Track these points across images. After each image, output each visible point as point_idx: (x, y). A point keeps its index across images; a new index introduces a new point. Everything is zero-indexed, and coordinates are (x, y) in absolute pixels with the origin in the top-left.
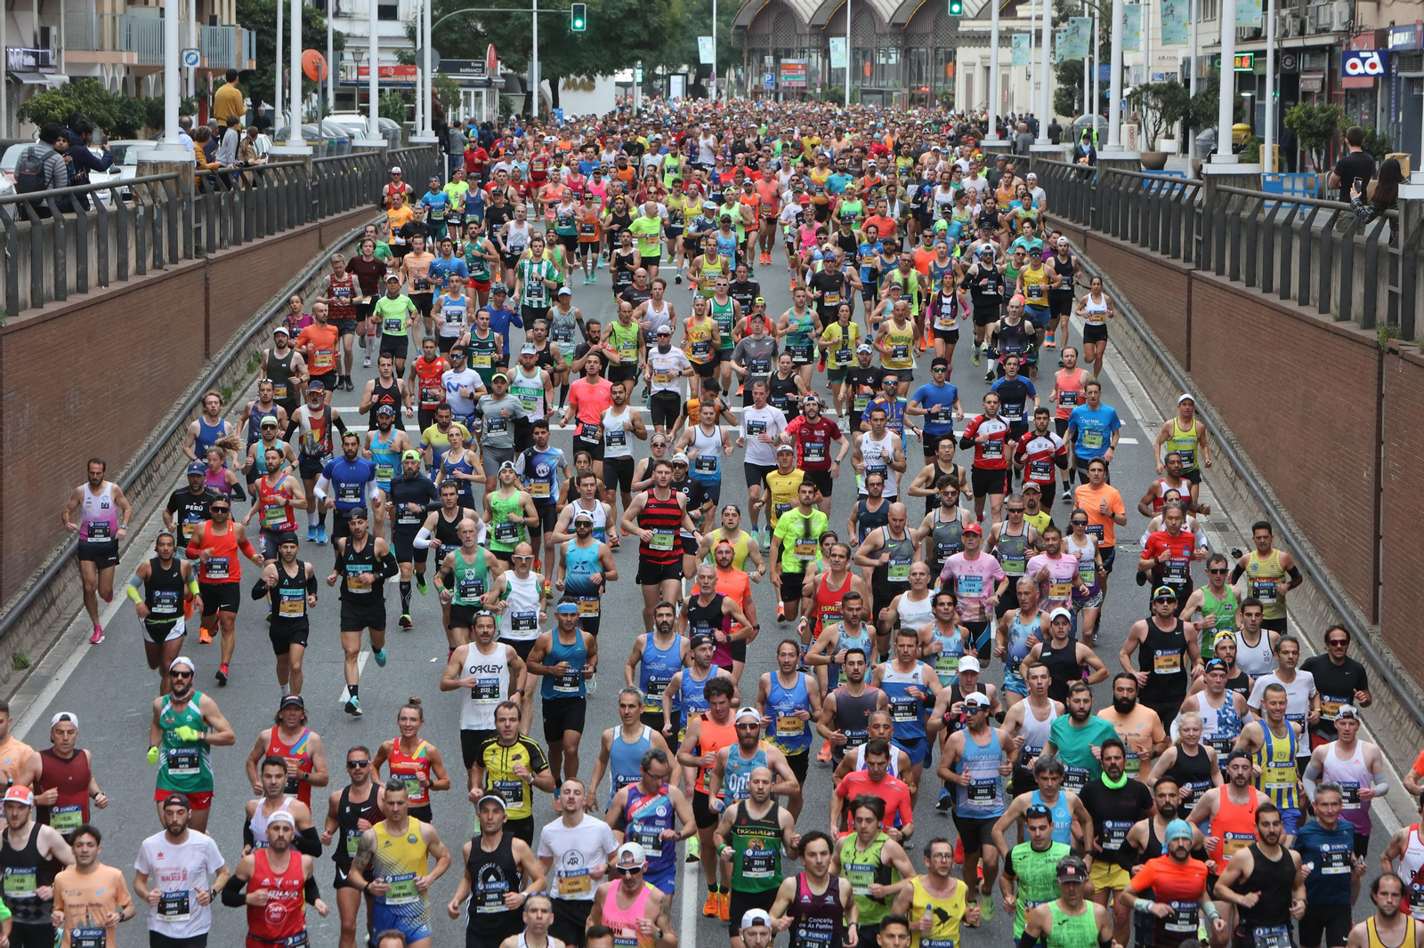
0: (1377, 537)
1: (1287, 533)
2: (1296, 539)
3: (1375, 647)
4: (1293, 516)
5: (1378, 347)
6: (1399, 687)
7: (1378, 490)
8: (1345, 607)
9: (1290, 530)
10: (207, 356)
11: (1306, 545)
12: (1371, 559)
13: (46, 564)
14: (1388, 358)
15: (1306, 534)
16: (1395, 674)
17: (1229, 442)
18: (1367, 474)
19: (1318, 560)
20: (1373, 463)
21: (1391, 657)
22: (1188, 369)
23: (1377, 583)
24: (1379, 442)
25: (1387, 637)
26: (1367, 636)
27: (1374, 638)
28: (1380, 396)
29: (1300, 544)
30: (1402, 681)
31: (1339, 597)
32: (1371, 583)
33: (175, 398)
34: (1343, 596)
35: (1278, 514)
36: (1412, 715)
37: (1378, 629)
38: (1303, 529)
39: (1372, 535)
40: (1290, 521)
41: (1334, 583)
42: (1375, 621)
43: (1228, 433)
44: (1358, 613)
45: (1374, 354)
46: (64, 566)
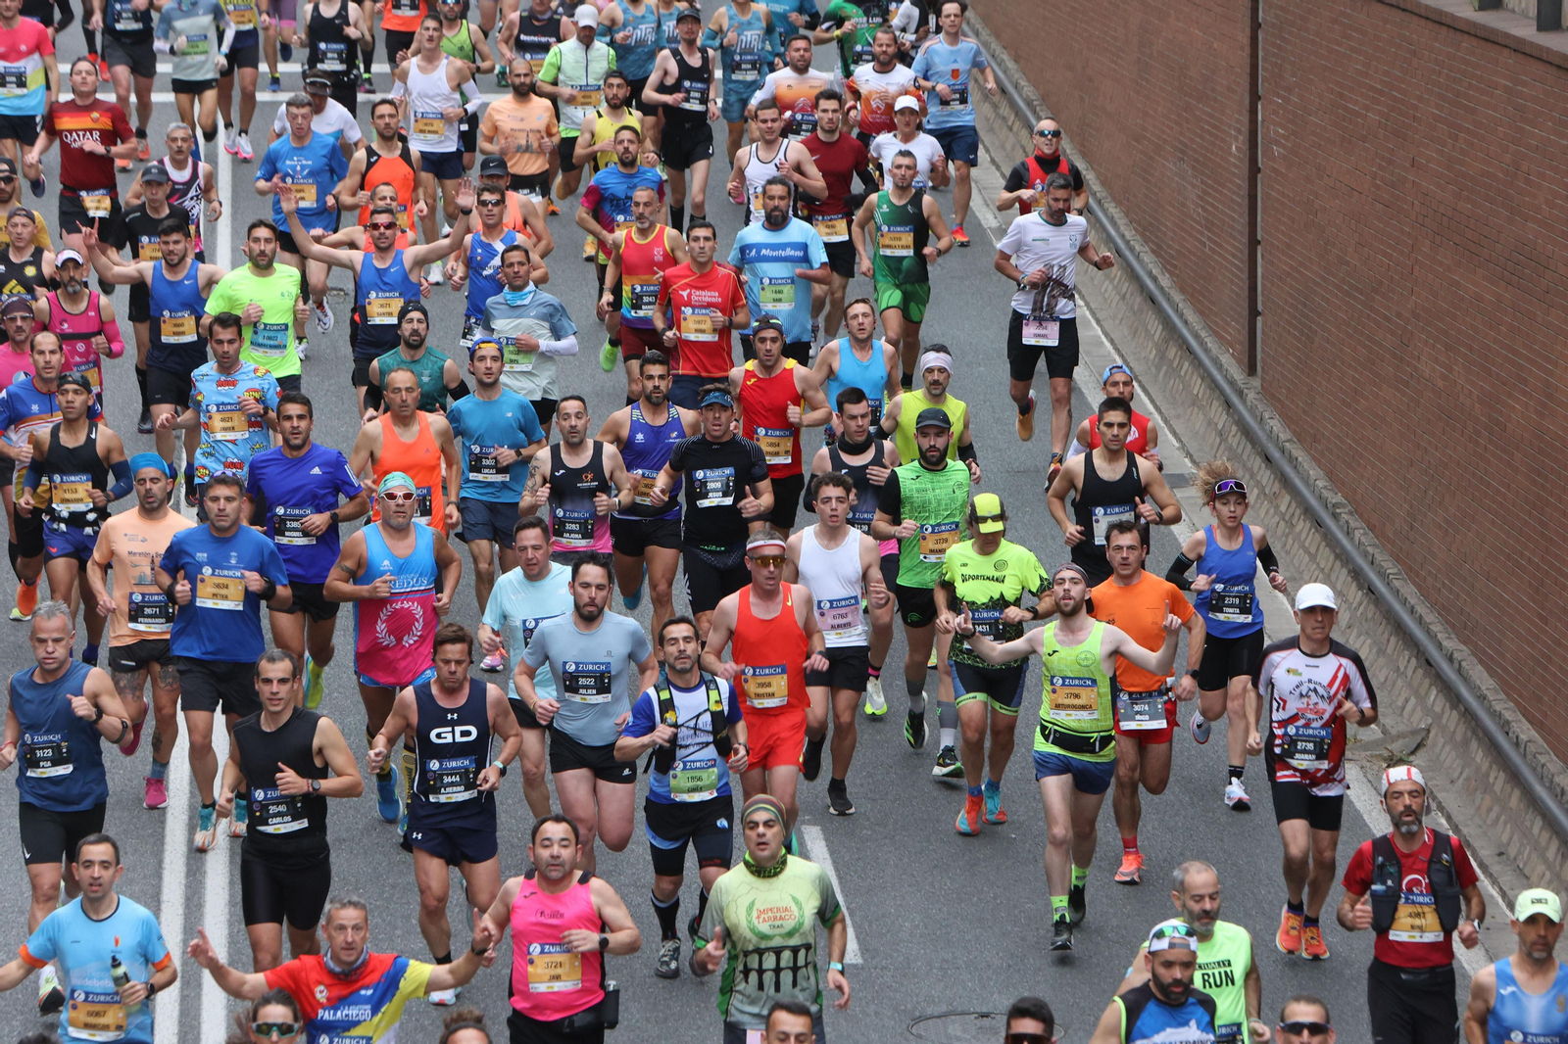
0: (1254, 243)
1: (1119, 241)
2: (1132, 249)
3: (1252, 410)
4: (1127, 215)
6: (1288, 470)
7: (1254, 170)
8: (1207, 351)
9: (1123, 236)
11: (1148, 258)
12: (1245, 276)
15: (1146, 240)
16: (1283, 451)
17: (1029, 103)
18: (1237, 147)
19: (1165, 281)
20: (1245, 129)
21: (1275, 425)
23: (1254, 313)
24: (1255, 97)
25: (1268, 393)
26: (1240, 393)
27: (1251, 396)
28: (1256, 26)
29: (1137, 257)
30: (1292, 460)
31: (1197, 336)
32: (1246, 313)
34: (1203, 334)
35: (1105, 211)
36: (1308, 511)
37: (1256, 382)
38: (1143, 235)
39: (1245, 240)
40: (1122, 222)
41: (1190, 315)
42: (1252, 370)
43: (1028, 90)
44: (1226, 359)
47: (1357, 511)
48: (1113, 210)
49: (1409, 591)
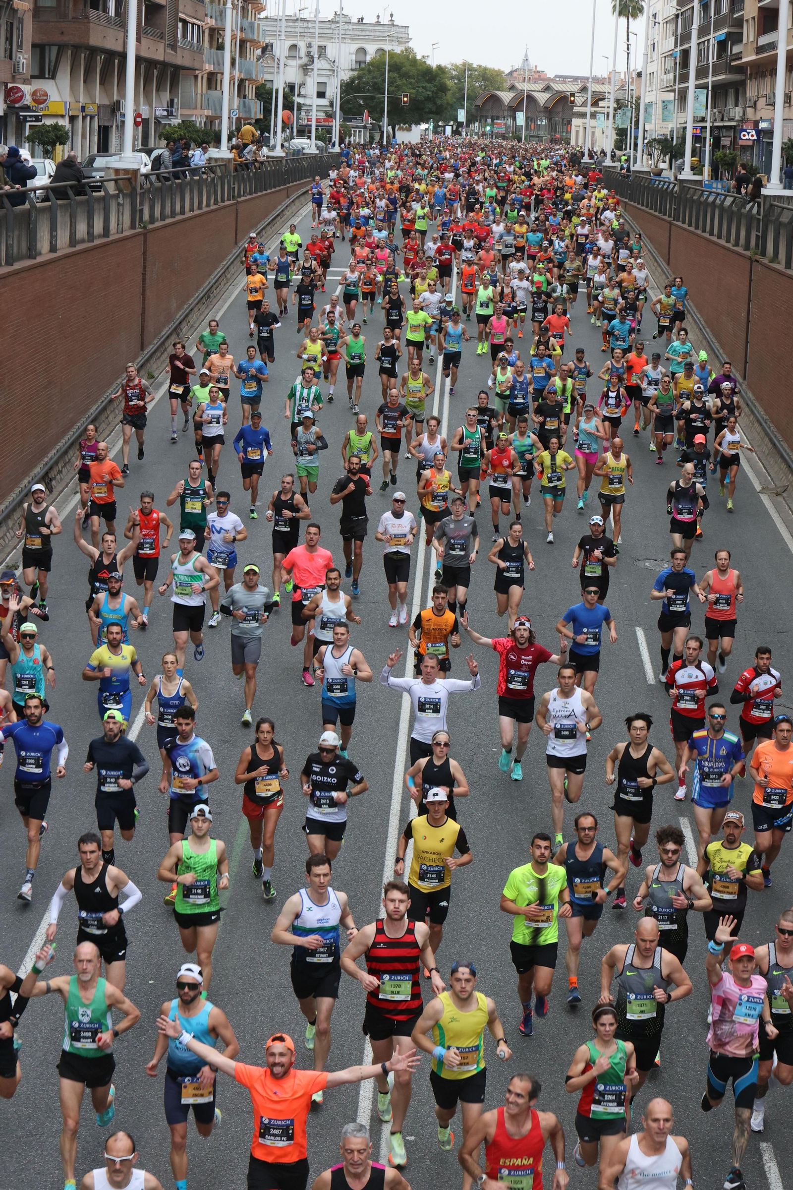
0: (747, 342)
5: (750, 259)
6: (752, 405)
7: (748, 321)
10: (236, 243)
12: (744, 350)
13: (163, 333)
14: (754, 264)
18: (744, 314)
19: (721, 351)
20: (747, 309)
21: (750, 395)
22: (668, 264)
23: (746, 362)
24: (750, 300)
25: (749, 386)
27: (744, 386)
28: (751, 280)
30: (755, 406)
33: (222, 262)
36: (758, 421)
37: (746, 382)
40: (710, 333)
42: (744, 379)
45: (749, 262)
46: (171, 334)
47: (772, 422)
48: (708, 330)
49: (785, 445)
